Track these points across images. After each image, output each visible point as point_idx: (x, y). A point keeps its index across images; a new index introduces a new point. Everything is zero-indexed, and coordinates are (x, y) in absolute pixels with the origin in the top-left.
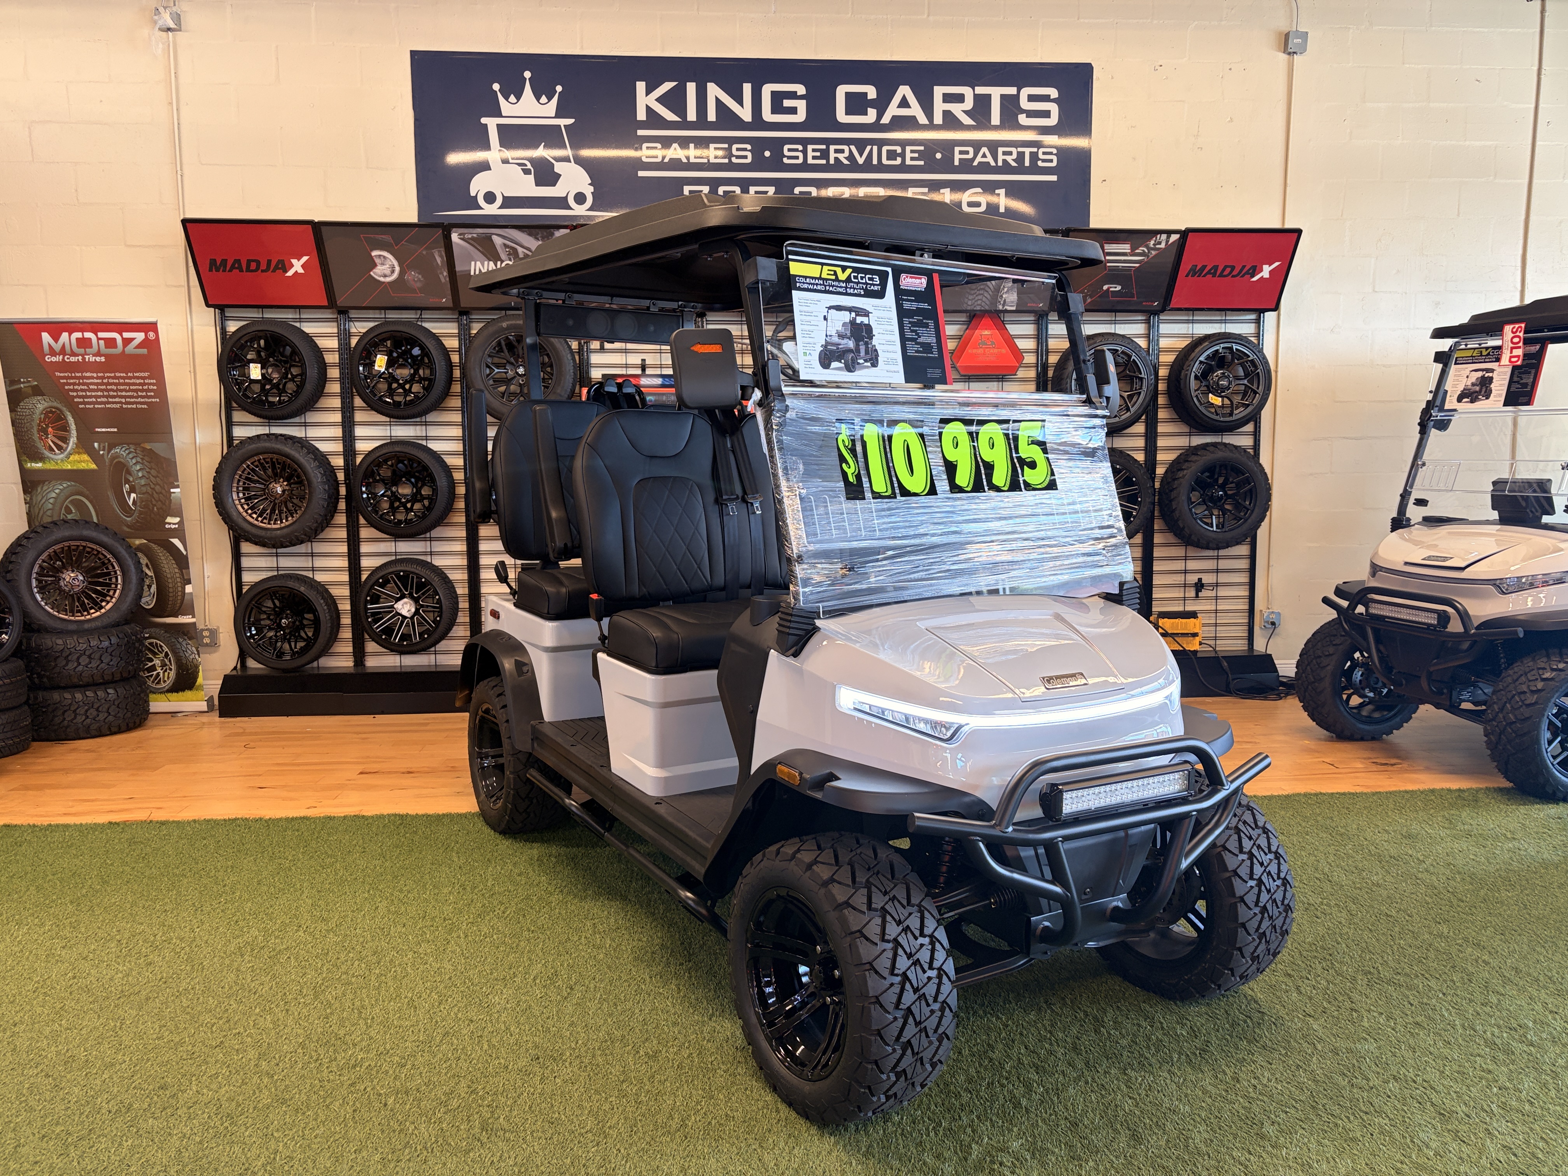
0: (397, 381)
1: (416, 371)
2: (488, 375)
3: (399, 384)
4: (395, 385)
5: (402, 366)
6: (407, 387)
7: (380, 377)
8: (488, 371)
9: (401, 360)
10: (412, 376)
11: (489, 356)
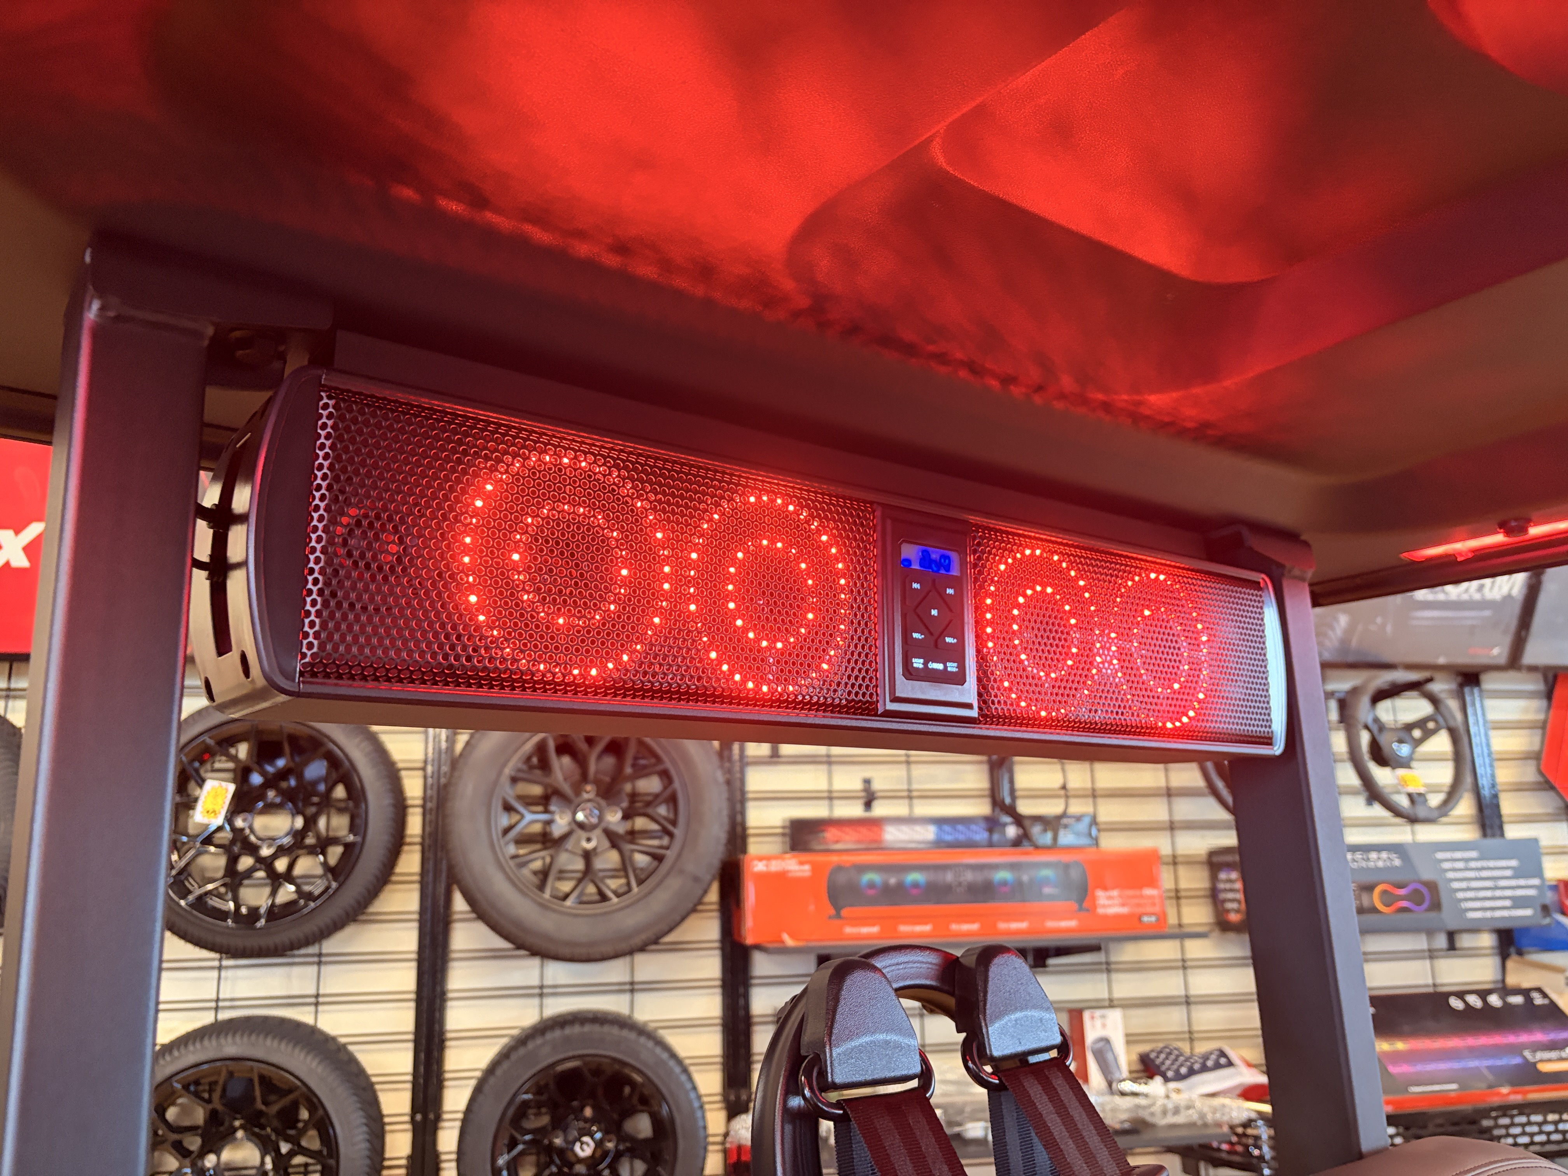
0: (252, 850)
1: (310, 822)
2: (506, 831)
3: (260, 860)
4: (246, 862)
5: (270, 808)
6: (281, 865)
7: (208, 840)
8: (505, 820)
9: (271, 794)
10: (299, 836)
11: (514, 780)
